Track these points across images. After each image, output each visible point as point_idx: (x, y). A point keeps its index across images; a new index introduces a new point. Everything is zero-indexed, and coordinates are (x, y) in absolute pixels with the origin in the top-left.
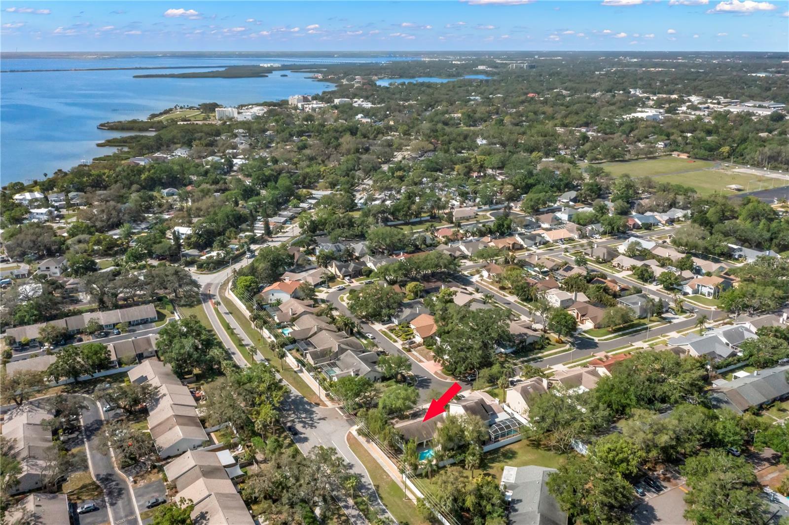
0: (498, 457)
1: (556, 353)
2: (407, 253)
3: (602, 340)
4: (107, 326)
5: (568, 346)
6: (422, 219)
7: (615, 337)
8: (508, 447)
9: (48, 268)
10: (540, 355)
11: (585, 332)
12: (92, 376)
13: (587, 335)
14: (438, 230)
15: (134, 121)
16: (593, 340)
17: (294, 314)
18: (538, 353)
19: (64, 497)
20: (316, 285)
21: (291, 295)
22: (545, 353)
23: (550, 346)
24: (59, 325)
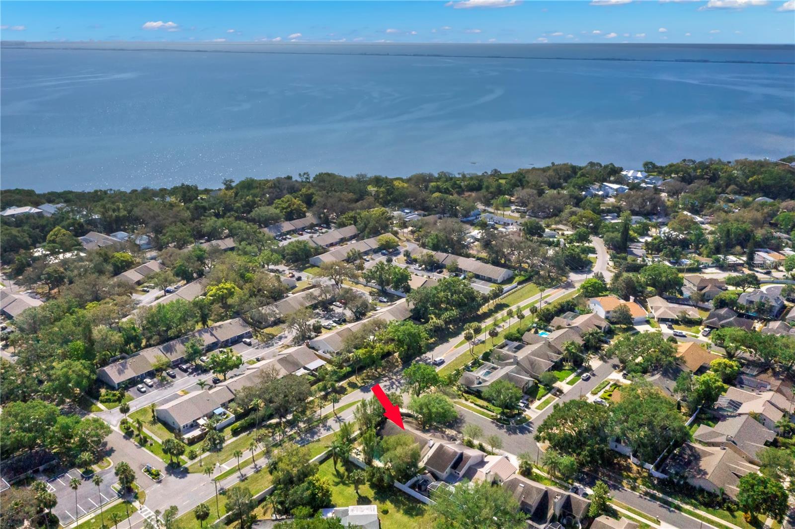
12: (391, 291)
17: (569, 325)
18: (692, 504)
19: (249, 329)
20: (663, 320)
21: (608, 312)
22: (697, 511)
23: (727, 513)
24: (440, 256)
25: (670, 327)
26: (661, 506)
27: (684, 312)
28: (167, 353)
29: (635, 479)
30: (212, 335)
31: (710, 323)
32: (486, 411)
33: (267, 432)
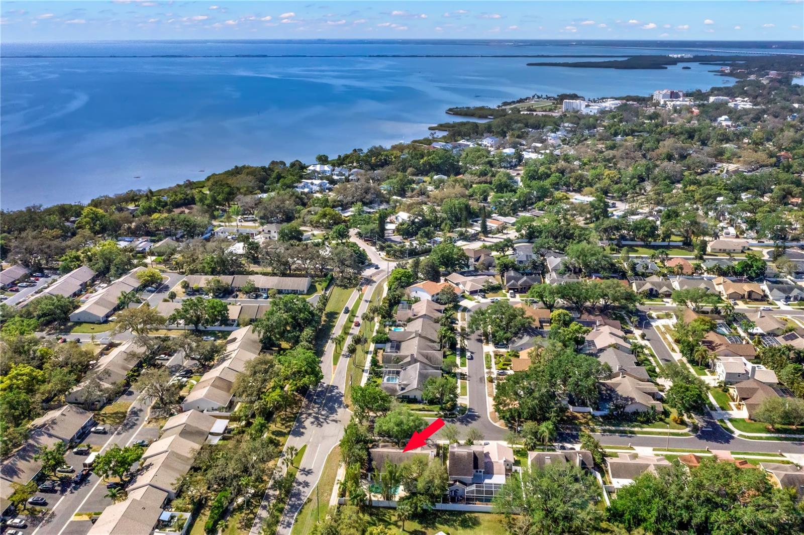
0: (455, 521)
1: (660, 433)
2: (600, 278)
3: (745, 437)
4: (262, 289)
5: (687, 430)
6: (671, 244)
7: (768, 438)
8: (476, 515)
9: (269, 231)
10: (636, 429)
11: (731, 420)
12: (206, 328)
13: (730, 425)
14: (671, 259)
15: (482, 108)
16: (732, 432)
17: (415, 315)
18: (637, 426)
19: (90, 415)
20: (473, 293)
21: (433, 296)
22: (645, 430)
23: (661, 423)
24: (226, 280)
25: (484, 297)
26: (621, 436)
27: (487, 281)
28: (12, 477)
29: (587, 423)
30: (50, 436)
31: (510, 286)
32: (426, 413)
33: (243, 515)
